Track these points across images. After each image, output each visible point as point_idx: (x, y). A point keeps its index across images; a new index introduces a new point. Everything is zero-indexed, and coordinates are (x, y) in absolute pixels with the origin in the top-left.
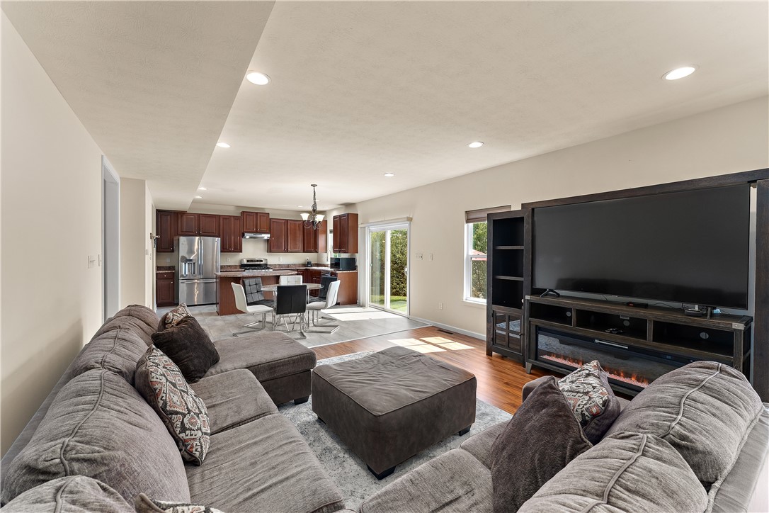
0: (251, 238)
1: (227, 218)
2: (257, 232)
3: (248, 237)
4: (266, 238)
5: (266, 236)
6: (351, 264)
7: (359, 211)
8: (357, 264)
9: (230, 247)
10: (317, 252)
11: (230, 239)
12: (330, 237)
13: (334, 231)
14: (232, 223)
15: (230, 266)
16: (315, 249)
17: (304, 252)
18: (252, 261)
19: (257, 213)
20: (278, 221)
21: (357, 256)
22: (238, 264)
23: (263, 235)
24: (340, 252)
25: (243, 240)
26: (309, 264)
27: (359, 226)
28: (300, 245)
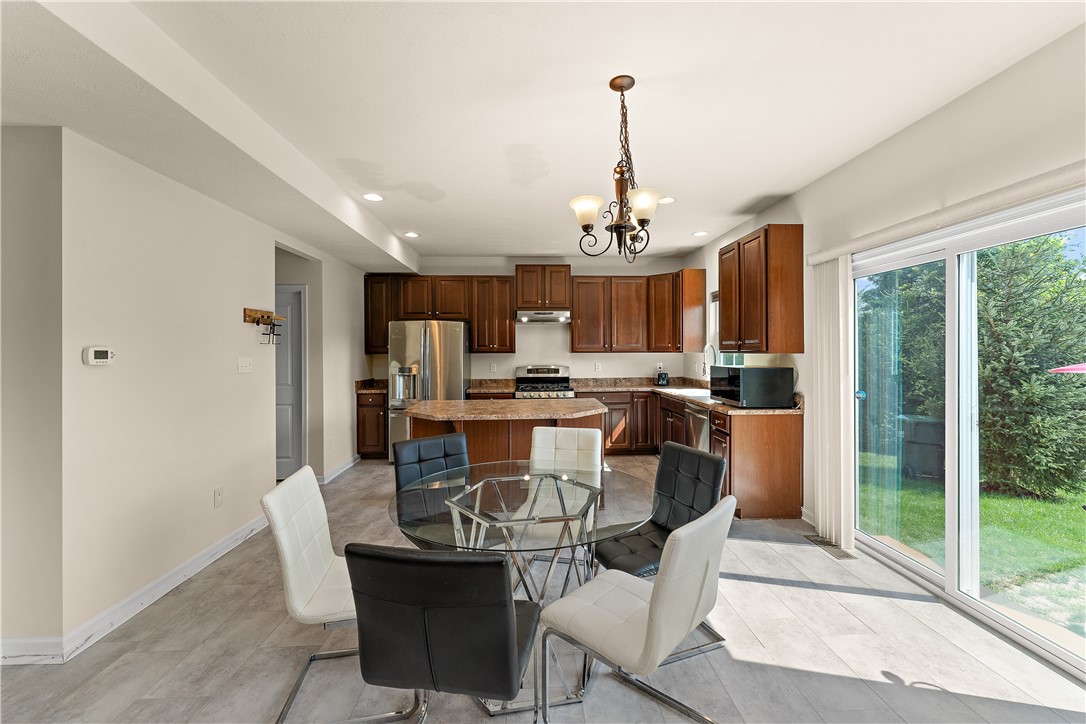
0: (531, 321)
1: (485, 281)
2: (544, 307)
3: (525, 319)
4: (562, 319)
5: (564, 316)
6: (779, 389)
7: (807, 216)
8: (801, 386)
9: (492, 342)
10: (679, 350)
11: (491, 326)
12: (713, 309)
13: (722, 297)
14: (496, 290)
15: (495, 381)
16: (676, 346)
17: (649, 349)
18: (537, 371)
19: (544, 267)
20: (588, 281)
21: (800, 362)
22: (510, 377)
23: (556, 314)
24: (740, 349)
25: (517, 326)
26: (661, 379)
27: (809, 259)
28: (641, 334)
